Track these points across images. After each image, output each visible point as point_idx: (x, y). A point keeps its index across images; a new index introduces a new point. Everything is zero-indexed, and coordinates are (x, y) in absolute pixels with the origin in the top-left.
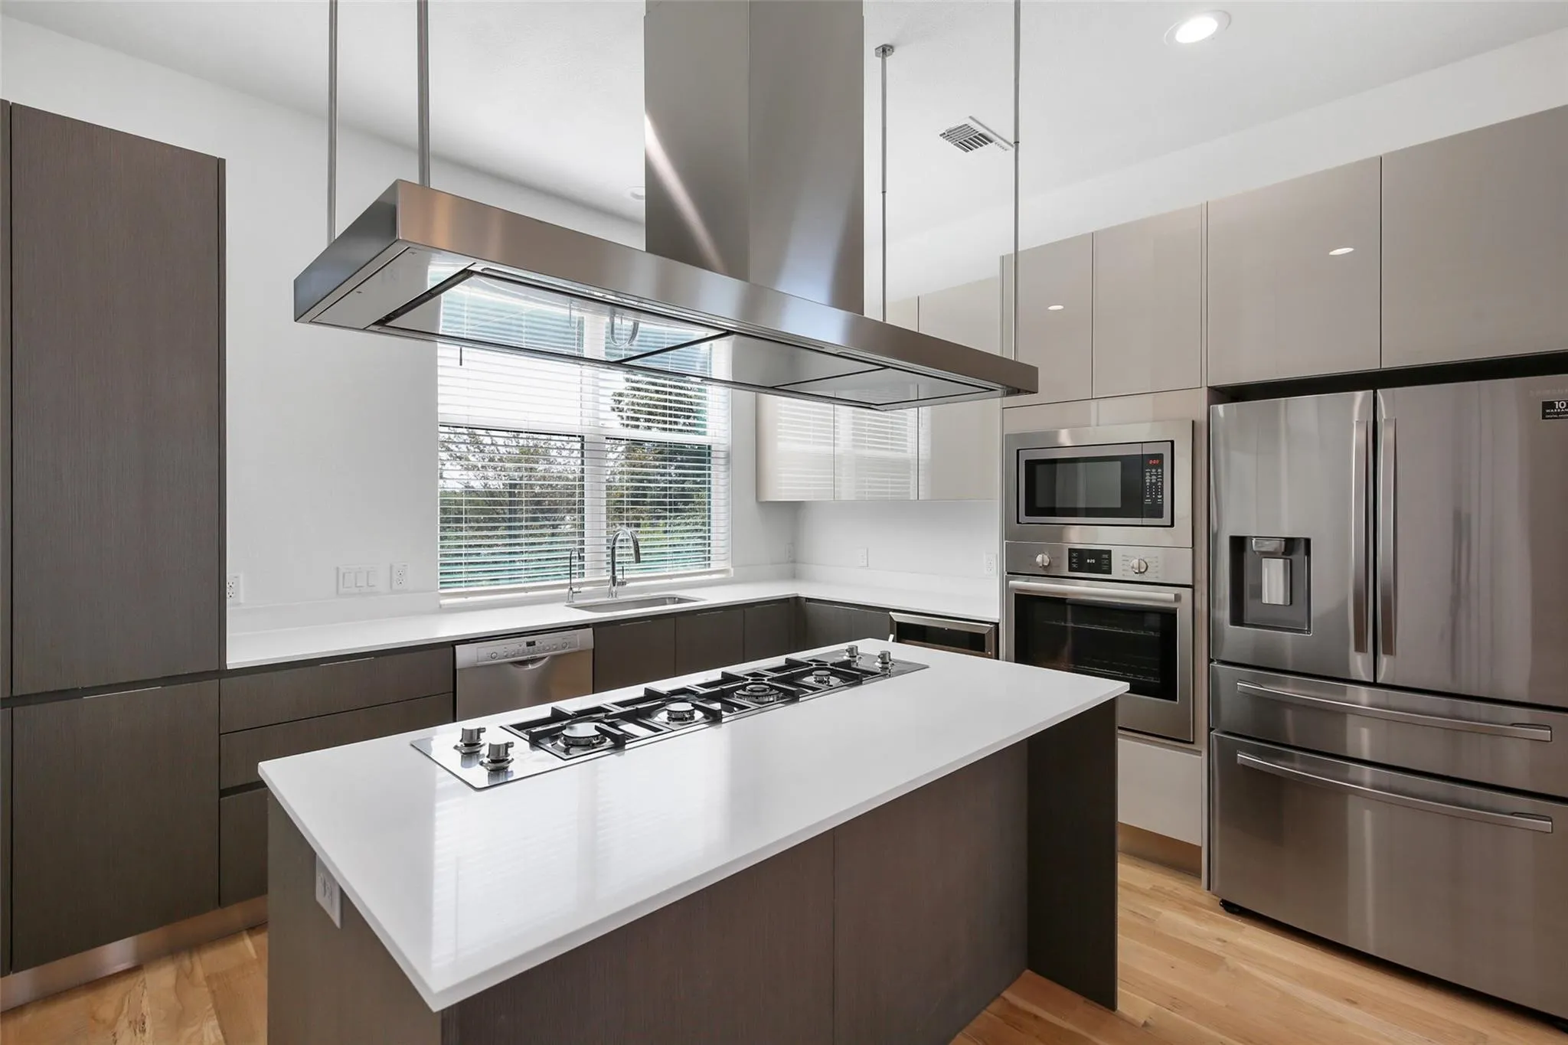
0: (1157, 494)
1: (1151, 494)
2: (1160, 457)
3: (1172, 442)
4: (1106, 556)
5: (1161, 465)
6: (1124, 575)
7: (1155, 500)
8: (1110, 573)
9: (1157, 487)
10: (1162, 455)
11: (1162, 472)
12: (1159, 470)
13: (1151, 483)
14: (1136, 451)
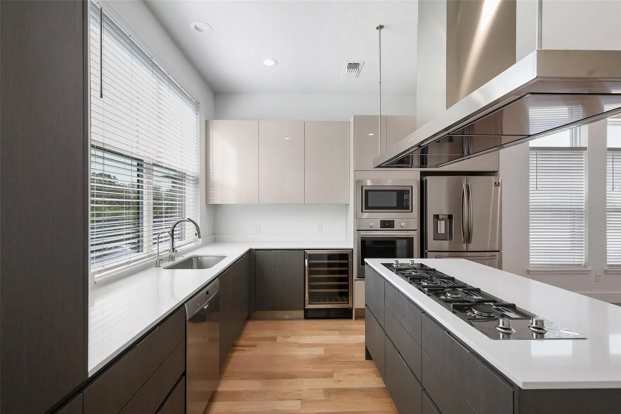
0: (407, 202)
1: (406, 202)
2: (408, 191)
3: (412, 186)
4: (392, 222)
5: (409, 193)
6: (398, 228)
7: (407, 204)
8: (394, 228)
9: (407, 200)
10: (409, 190)
11: (409, 196)
12: (408, 195)
13: (406, 199)
14: (401, 188)
